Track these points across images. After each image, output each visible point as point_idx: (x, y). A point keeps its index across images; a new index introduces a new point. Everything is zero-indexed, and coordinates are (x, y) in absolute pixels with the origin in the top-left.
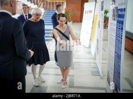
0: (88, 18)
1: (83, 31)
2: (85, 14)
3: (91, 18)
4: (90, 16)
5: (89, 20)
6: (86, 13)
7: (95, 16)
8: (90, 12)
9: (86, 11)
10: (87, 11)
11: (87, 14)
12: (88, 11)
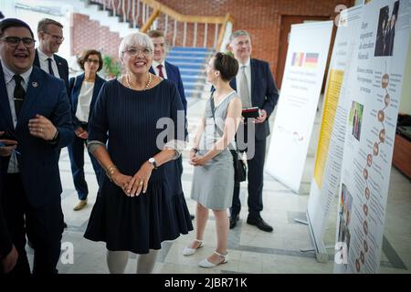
0: (301, 81)
1: (279, 127)
2: (293, 63)
3: (314, 83)
4: (308, 74)
5: (306, 89)
6: (297, 63)
7: (332, 77)
8: (312, 57)
9: (295, 54)
10: (298, 56)
11: (300, 65)
12: (302, 55)
